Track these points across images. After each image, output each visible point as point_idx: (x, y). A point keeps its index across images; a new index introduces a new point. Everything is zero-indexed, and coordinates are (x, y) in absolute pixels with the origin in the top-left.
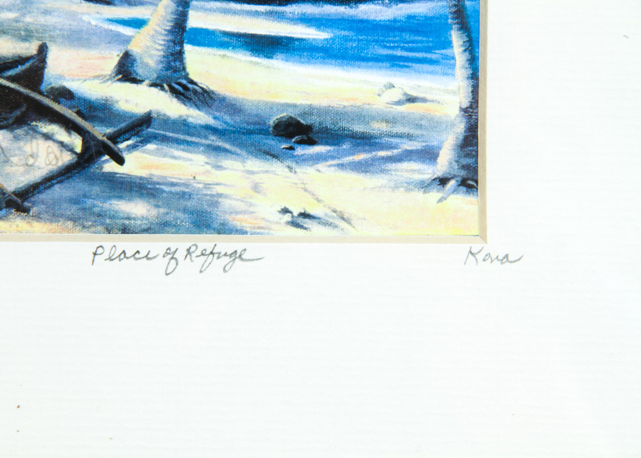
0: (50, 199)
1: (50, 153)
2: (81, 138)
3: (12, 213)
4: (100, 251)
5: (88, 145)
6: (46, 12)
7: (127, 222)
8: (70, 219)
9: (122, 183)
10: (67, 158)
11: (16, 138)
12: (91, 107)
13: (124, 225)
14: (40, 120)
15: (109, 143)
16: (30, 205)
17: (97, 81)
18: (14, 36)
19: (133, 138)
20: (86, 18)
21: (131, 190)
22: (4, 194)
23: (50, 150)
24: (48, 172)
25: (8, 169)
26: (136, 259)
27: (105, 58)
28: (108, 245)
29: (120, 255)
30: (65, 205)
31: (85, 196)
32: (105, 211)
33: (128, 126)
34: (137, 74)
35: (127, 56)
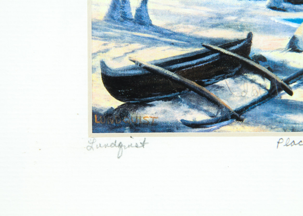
0: (254, 114)
1: (254, 90)
2: (270, 82)
3: (234, 121)
4: (281, 141)
5: (274, 85)
6: (252, 16)
7: (294, 126)
8: (265, 124)
9: (292, 105)
10: (263, 92)
11: (236, 82)
12: (275, 65)
13: (293, 127)
14: (248, 73)
15: (285, 84)
16: (243, 117)
17: (278, 52)
18: (235, 29)
19: (297, 81)
20: (272, 19)
21: (296, 109)
22: (230, 112)
23: (254, 88)
24: (253, 100)
25: (232, 98)
26: (300, 145)
27: (282, 40)
28: (285, 138)
29: (291, 143)
30: (262, 117)
31: (272, 112)
32: (283, 120)
33: (294, 75)
34: (299, 48)
35: (294, 38)
